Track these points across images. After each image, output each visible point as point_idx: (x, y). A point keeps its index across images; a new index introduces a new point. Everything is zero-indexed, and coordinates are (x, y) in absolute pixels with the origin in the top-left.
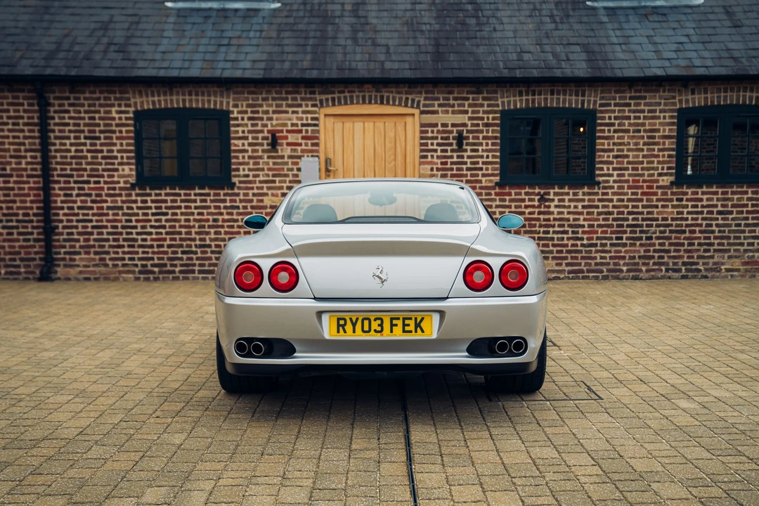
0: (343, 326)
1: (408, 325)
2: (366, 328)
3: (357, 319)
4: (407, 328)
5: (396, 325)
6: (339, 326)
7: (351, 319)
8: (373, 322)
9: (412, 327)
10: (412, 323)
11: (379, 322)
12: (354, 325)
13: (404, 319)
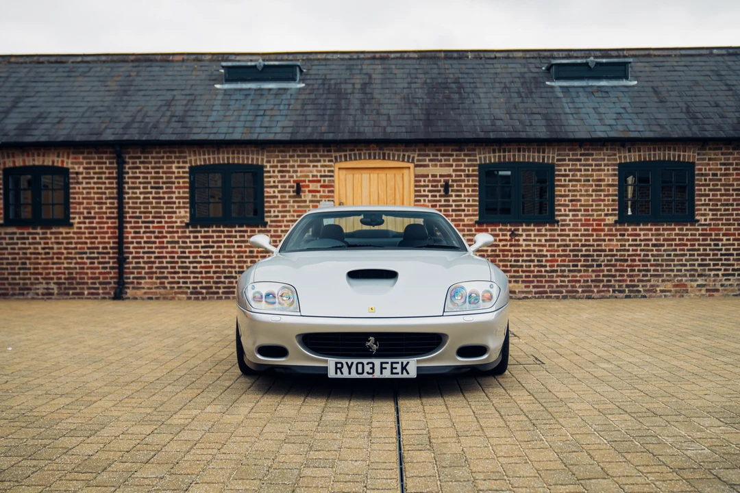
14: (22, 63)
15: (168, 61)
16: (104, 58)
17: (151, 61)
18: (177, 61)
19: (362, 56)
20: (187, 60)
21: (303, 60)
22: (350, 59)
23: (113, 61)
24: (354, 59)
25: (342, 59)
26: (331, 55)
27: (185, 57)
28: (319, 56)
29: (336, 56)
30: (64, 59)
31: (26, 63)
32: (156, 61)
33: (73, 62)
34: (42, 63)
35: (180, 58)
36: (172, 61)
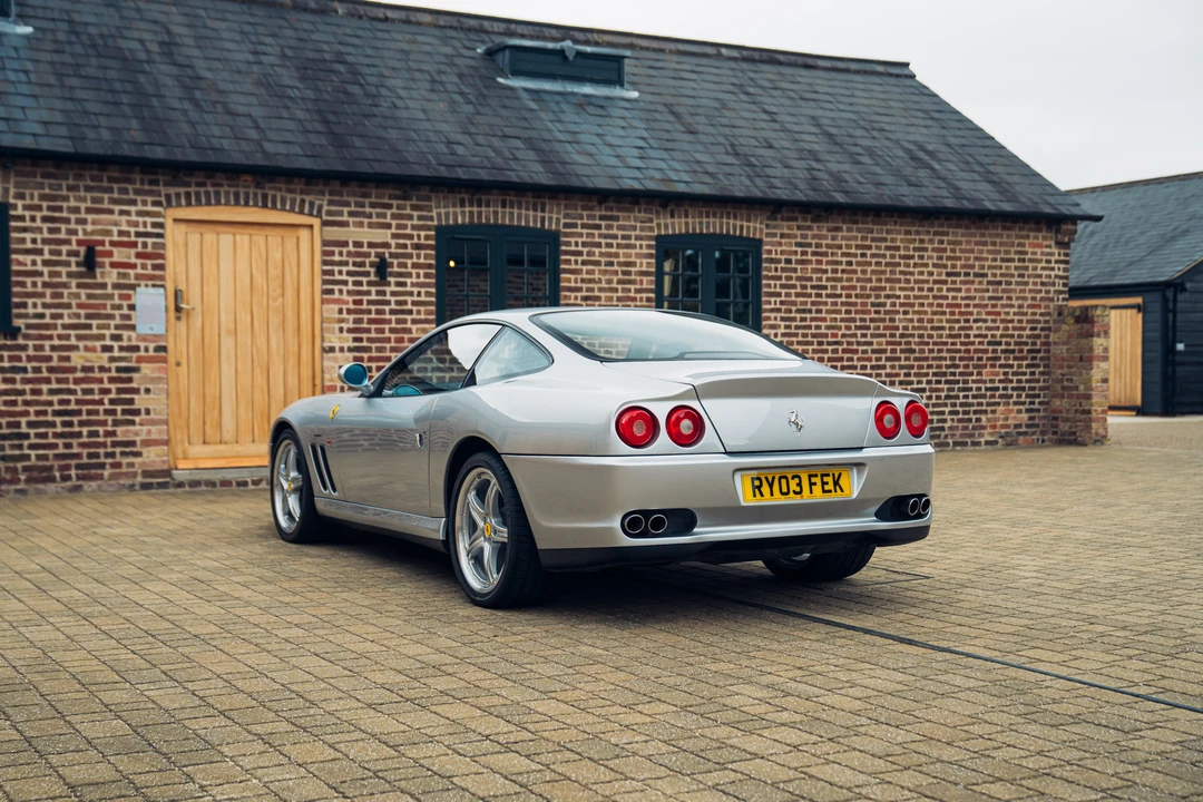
0: (759, 487)
1: (827, 483)
2: (785, 490)
3: (774, 478)
4: (826, 488)
5: (815, 484)
6: (754, 487)
7: (766, 478)
8: (791, 481)
9: (830, 486)
10: (829, 480)
11: (797, 480)
12: (771, 485)
13: (823, 476)
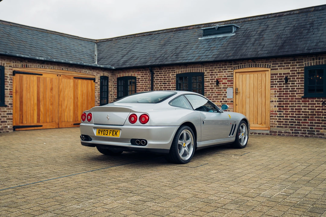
14: (139, 37)
15: (187, 29)
16: (165, 31)
17: (181, 30)
18: (191, 29)
19: (270, 16)
20: (195, 28)
21: (242, 22)
22: (263, 19)
23: (168, 32)
24: (266, 18)
25: (260, 19)
26: (255, 18)
27: (194, 27)
28: (249, 19)
29: (257, 18)
30: (152, 33)
31: (140, 36)
32: (183, 30)
33: (154, 34)
34: (145, 36)
35: (192, 28)
36: (189, 29)
